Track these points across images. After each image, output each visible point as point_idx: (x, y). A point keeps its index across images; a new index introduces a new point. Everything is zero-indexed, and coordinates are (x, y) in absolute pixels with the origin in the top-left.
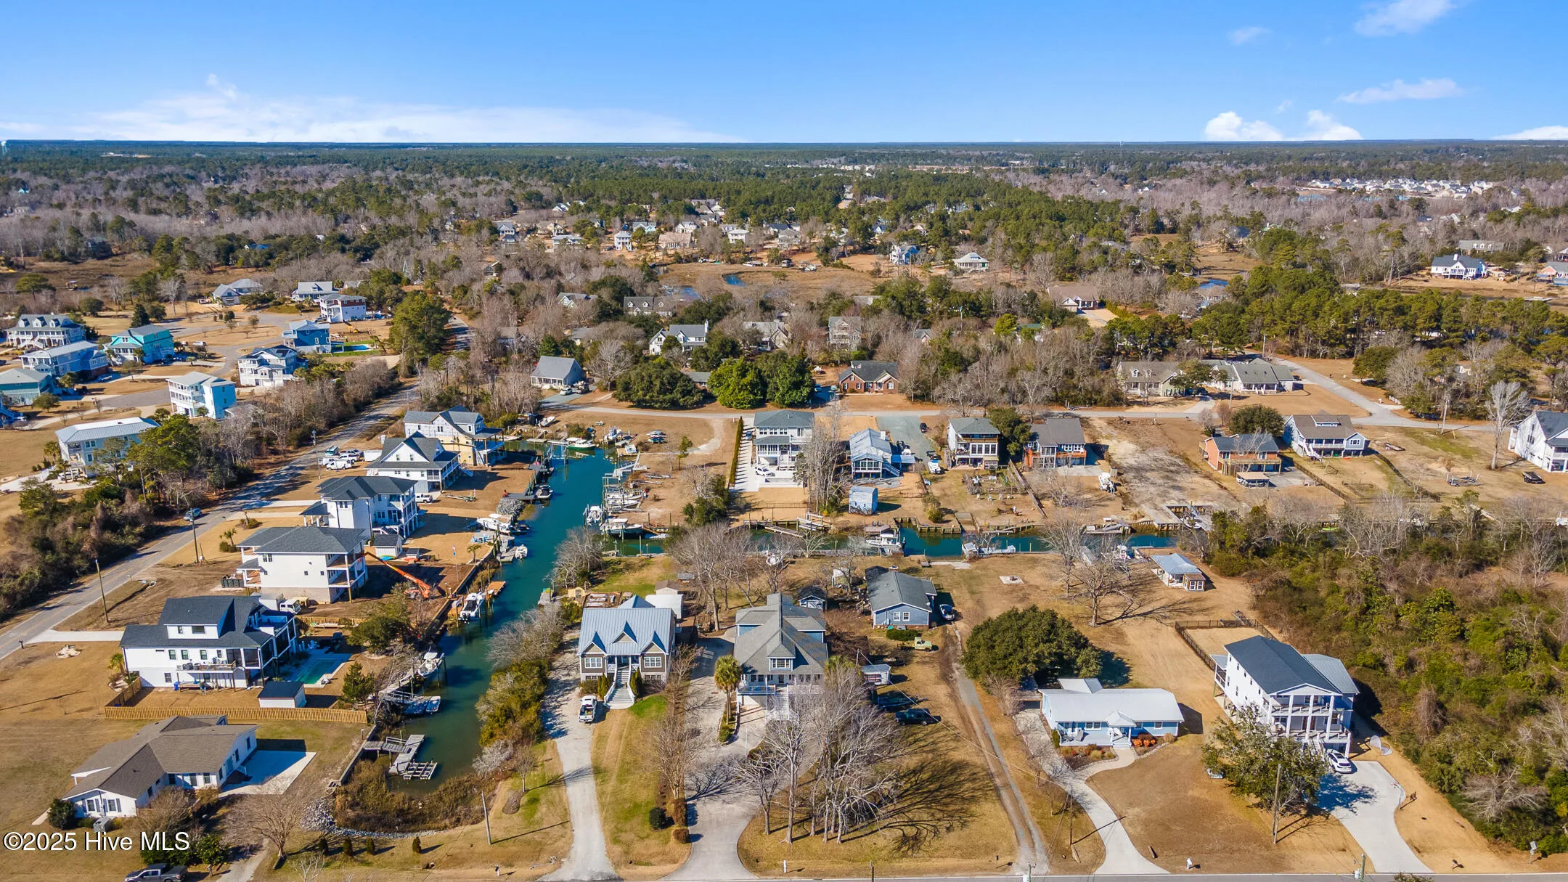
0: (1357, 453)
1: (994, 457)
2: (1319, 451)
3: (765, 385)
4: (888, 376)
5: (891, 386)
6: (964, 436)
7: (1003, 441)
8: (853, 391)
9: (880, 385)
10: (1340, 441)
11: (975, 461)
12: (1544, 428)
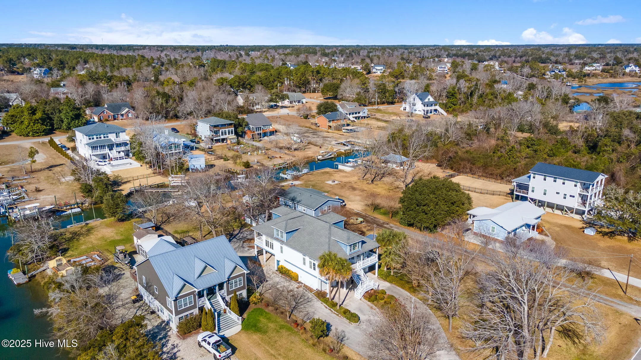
0: (365, 117)
1: (233, 136)
2: (356, 118)
3: (51, 119)
4: (127, 109)
5: (130, 115)
8: (107, 120)
9: (122, 115)
10: (359, 113)
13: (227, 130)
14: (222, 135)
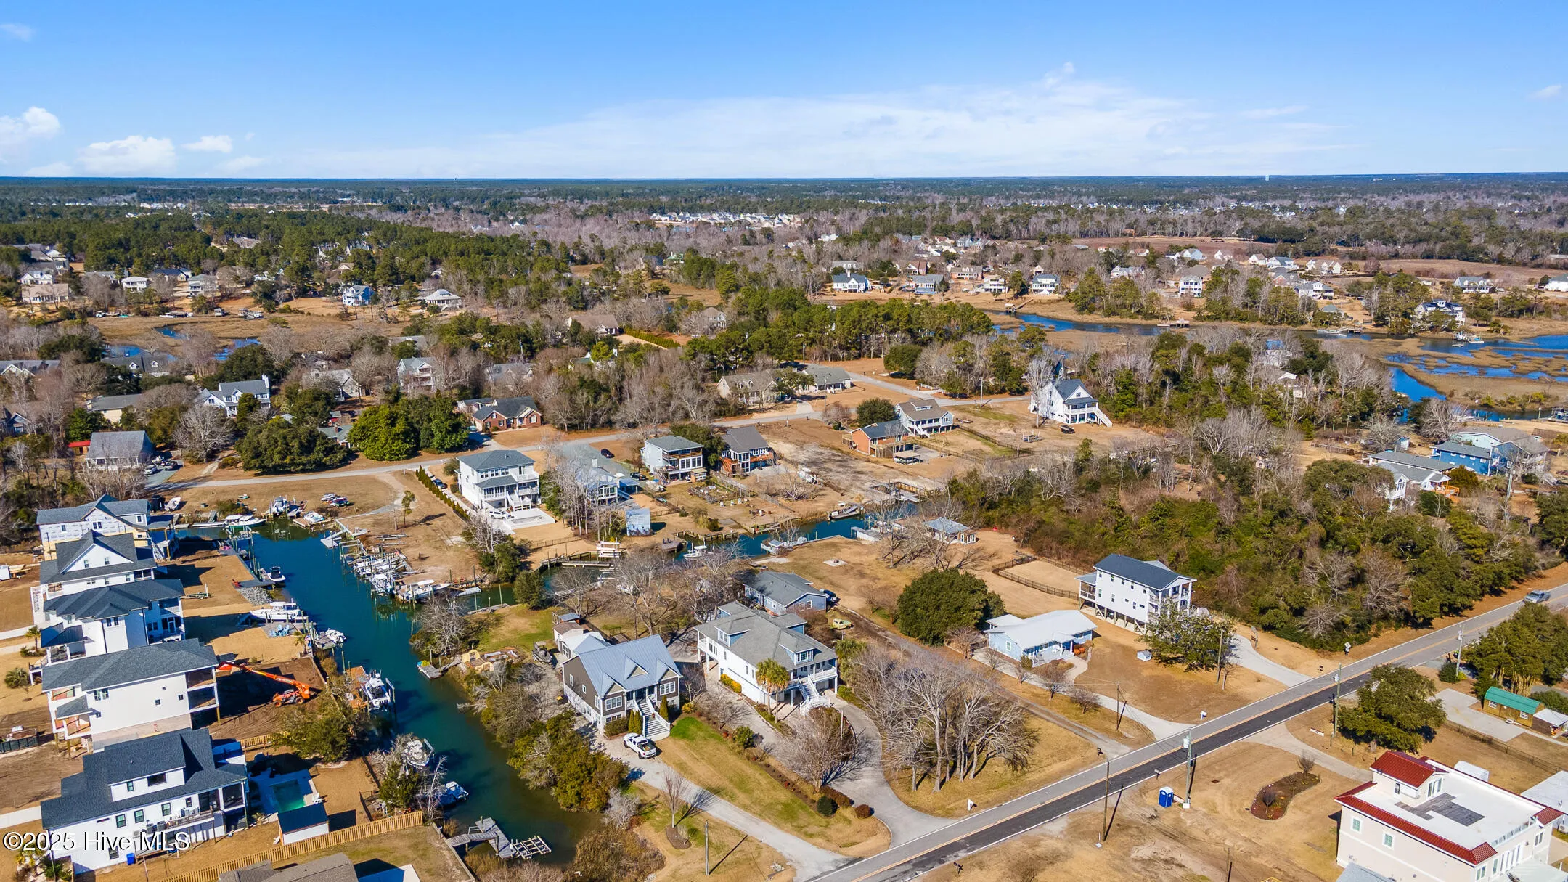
0: (948, 428)
1: (700, 469)
2: (929, 430)
3: (417, 432)
4: (529, 410)
5: (534, 420)
6: (671, 453)
7: (706, 453)
8: (497, 429)
9: (521, 420)
10: (937, 420)
11: (684, 475)
12: (1060, 392)
13: (691, 458)
14: (683, 467)
